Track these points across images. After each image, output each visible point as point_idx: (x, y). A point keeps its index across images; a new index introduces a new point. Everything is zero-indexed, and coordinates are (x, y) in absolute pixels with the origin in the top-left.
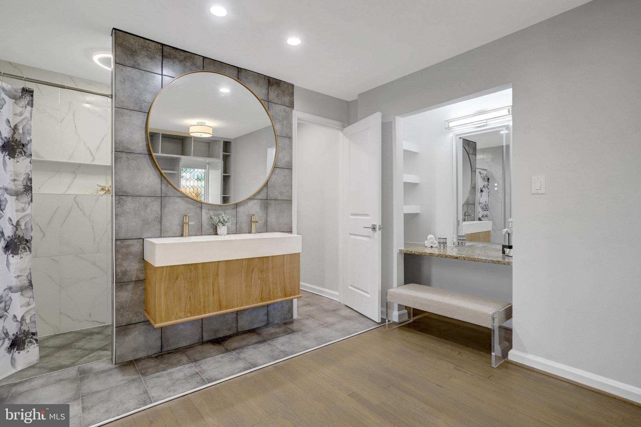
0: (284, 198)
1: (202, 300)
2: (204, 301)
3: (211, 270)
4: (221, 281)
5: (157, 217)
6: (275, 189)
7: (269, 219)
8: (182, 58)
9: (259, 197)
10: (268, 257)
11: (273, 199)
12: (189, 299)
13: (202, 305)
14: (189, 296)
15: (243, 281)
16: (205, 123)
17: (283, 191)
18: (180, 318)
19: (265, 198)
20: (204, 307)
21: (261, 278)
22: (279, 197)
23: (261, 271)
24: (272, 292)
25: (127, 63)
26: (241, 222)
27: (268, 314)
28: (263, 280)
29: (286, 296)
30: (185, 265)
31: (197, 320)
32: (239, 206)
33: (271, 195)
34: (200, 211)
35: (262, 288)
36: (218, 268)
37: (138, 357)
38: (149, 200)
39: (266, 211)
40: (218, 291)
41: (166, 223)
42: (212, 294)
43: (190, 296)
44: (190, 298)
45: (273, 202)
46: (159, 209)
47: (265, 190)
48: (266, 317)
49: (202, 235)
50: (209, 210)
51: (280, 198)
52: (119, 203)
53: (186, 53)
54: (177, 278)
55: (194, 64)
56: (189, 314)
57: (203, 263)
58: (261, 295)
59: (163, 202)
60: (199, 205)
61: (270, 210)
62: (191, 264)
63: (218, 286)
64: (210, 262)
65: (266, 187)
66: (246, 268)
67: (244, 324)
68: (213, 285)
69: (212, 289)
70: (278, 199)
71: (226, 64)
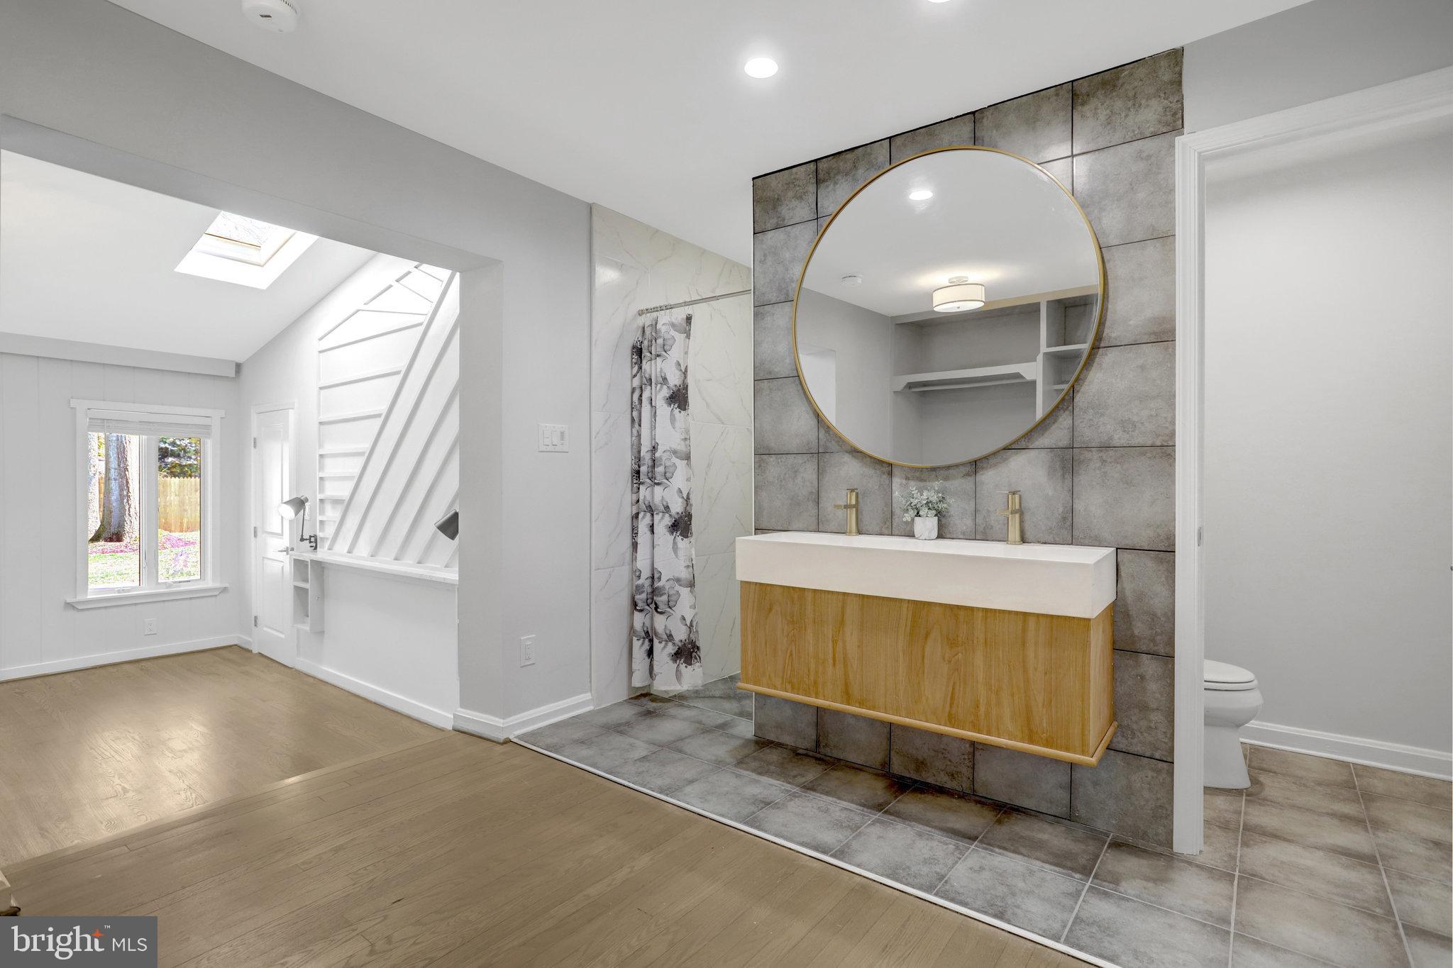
0: (1139, 440)
1: (813, 666)
2: (817, 672)
3: (829, 610)
4: (851, 638)
5: (812, 493)
6: (1102, 415)
7: (1079, 506)
8: (849, 165)
9: (1047, 440)
11: (1093, 445)
12: (789, 657)
13: (812, 678)
14: (789, 651)
15: (901, 654)
17: (1135, 419)
18: (775, 688)
19: (1065, 443)
20: (815, 682)
21: (950, 662)
22: (1119, 438)
23: (952, 642)
24: (982, 709)
26: (989, 511)
27: (1071, 787)
32: (983, 468)
33: (1087, 433)
34: (887, 482)
35: (953, 689)
36: (843, 607)
38: (800, 459)
39: (1068, 482)
40: (844, 658)
41: (827, 504)
42: (831, 661)
43: (791, 651)
44: (791, 655)
45: (1095, 455)
46: (815, 476)
47: (1064, 421)
49: (892, 535)
50: (907, 478)
51: (1123, 442)
52: (760, 466)
53: (856, 151)
54: (770, 610)
55: (871, 165)
56: (789, 687)
57: (815, 591)
58: (951, 707)
59: (821, 464)
60: (887, 469)
61: (1083, 479)
62: (794, 588)
63: (844, 648)
64: (829, 592)
65: (1067, 412)
66: (909, 624)
67: (992, 779)
68: (835, 642)
69: (830, 651)
70: (1116, 442)
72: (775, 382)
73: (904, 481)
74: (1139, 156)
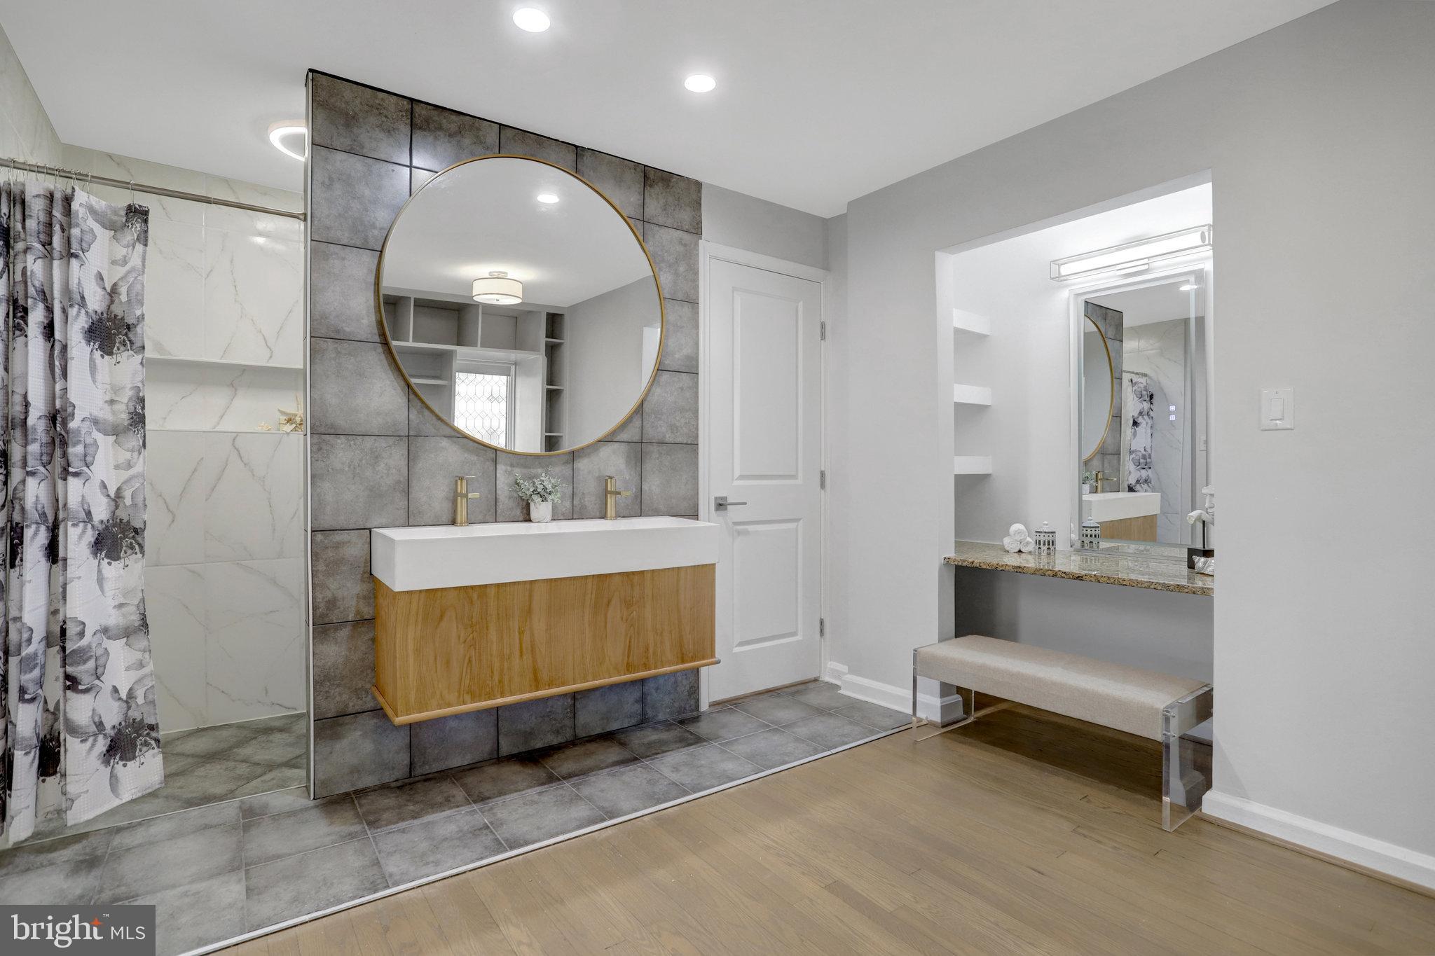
0: (679, 440)
1: (497, 665)
2: (502, 670)
3: (515, 601)
4: (539, 624)
5: (399, 482)
6: (660, 419)
7: (645, 487)
8: (453, 127)
9: (624, 436)
10: (643, 572)
11: (654, 441)
12: (468, 664)
13: (496, 678)
14: (467, 658)
15: (587, 625)
16: (506, 273)
17: (678, 424)
18: (450, 705)
19: (637, 438)
20: (500, 682)
21: (627, 620)
22: (669, 437)
23: (628, 603)
24: (651, 650)
25: (337, 144)
26: (583, 494)
27: (642, 700)
28: (632, 625)
29: (683, 662)
30: (460, 588)
31: (487, 711)
32: (579, 457)
33: (651, 433)
34: (492, 468)
35: (630, 642)
36: (531, 596)
37: (361, 785)
38: (382, 443)
39: (639, 469)
40: (532, 647)
41: (419, 494)
42: (517, 653)
43: (470, 658)
44: (470, 661)
45: (655, 448)
46: (404, 463)
47: (637, 422)
48: (638, 707)
49: (496, 522)
50: (512, 465)
51: (671, 440)
52: (320, 449)
53: (462, 117)
54: (442, 617)
55: (479, 141)
56: (467, 697)
57: (498, 585)
58: (628, 657)
59: (412, 448)
60: (491, 454)
61: (648, 466)
62: (472, 587)
63: (532, 635)
64: (514, 583)
65: (638, 415)
66: (594, 596)
67: (590, 719)
68: (521, 633)
69: (517, 641)
70: (667, 440)
71: (549, 138)
72: (346, 345)
73: (509, 468)
74: (680, 242)
